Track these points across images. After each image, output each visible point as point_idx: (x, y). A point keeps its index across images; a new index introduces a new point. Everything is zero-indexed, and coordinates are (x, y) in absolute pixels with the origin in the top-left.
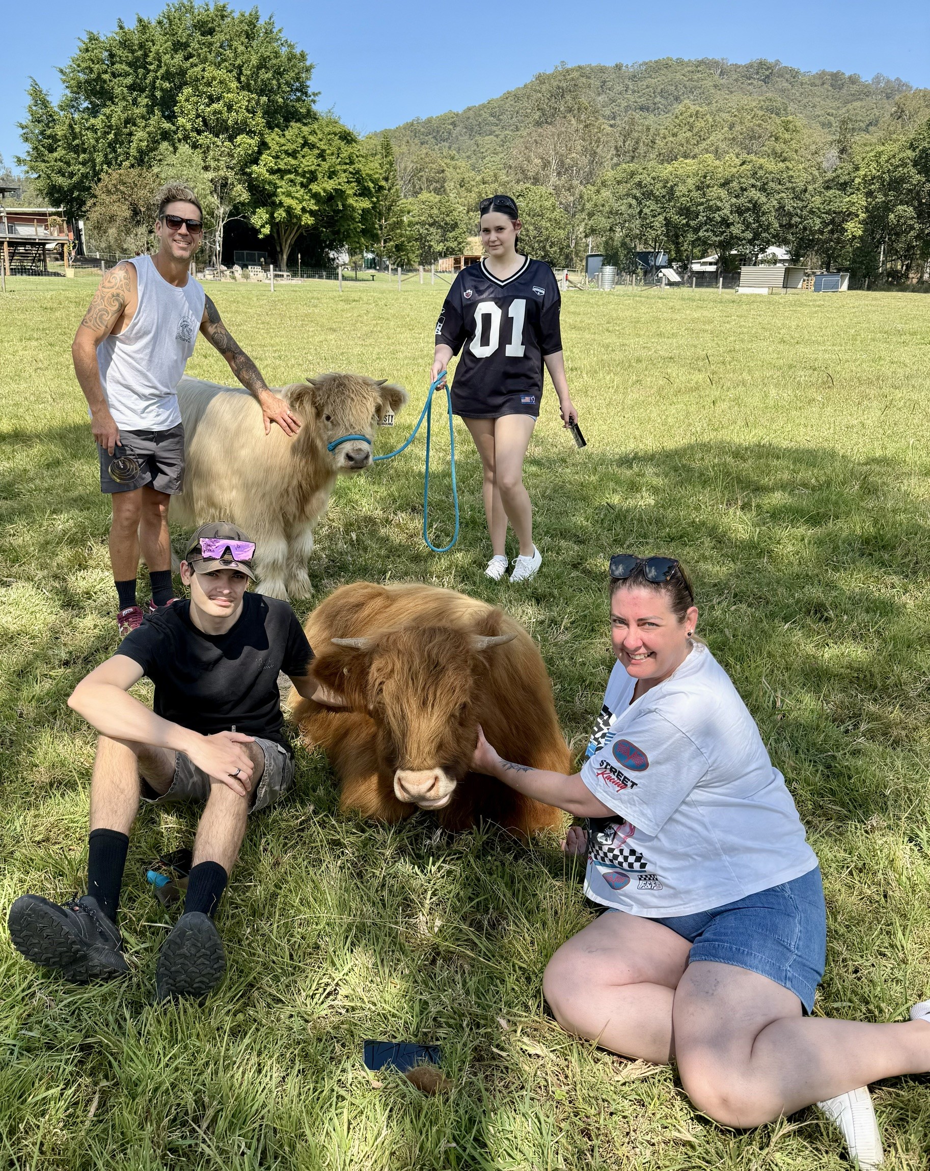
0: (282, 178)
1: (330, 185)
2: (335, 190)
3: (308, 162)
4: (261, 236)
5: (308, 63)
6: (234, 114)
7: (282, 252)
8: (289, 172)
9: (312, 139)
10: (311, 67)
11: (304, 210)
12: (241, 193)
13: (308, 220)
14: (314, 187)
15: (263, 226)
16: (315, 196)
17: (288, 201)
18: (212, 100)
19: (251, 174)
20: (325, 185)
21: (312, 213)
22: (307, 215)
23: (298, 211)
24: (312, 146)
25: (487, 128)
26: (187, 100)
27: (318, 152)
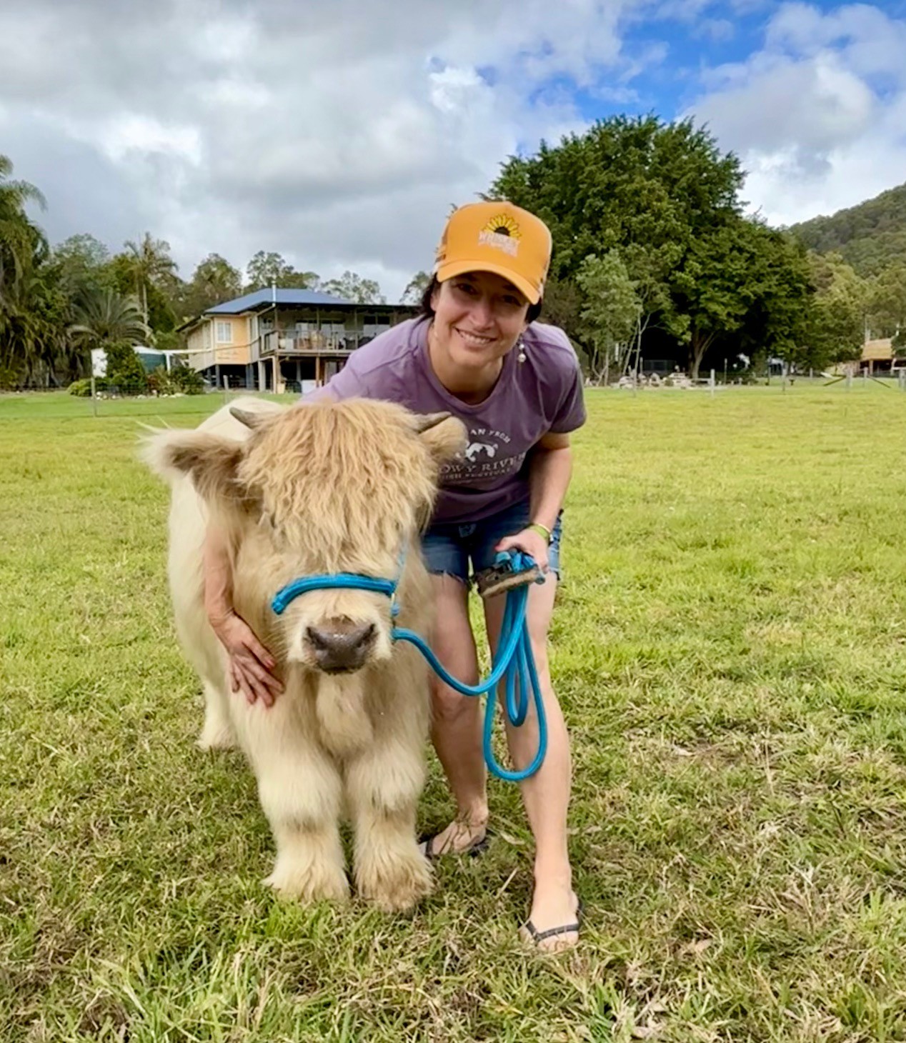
0: (705, 283)
1: (760, 288)
2: (765, 293)
3: (737, 266)
4: (681, 344)
5: (741, 170)
6: (662, 222)
7: (694, 360)
8: (715, 277)
9: (742, 243)
10: (744, 174)
11: (729, 314)
12: (663, 300)
13: (733, 325)
14: (744, 291)
15: (683, 333)
16: (745, 299)
17: (714, 307)
18: (640, 210)
19: (675, 281)
20: (755, 288)
21: (736, 318)
22: (732, 320)
23: (723, 317)
24: (741, 250)
25: (862, 230)
26: (613, 211)
27: (748, 255)
